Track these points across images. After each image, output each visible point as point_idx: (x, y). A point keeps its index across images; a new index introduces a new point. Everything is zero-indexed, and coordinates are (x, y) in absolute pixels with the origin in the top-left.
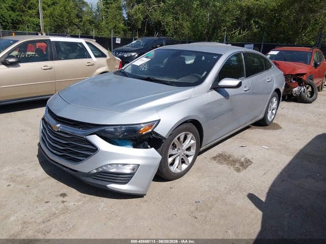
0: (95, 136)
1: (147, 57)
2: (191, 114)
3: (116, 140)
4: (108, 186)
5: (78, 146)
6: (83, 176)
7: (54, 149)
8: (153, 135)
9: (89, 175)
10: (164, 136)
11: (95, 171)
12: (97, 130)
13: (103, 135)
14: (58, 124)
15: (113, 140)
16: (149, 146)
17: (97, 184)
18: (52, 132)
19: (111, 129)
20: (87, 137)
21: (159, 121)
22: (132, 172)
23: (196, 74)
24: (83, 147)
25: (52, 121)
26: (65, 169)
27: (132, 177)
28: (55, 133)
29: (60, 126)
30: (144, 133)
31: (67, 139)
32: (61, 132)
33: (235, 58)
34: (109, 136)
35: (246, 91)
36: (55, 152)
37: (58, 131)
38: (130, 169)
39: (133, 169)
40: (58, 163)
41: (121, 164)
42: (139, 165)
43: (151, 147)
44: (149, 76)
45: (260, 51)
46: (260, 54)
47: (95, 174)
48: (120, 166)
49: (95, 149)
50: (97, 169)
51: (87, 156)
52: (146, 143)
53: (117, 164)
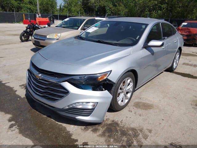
0: (67, 82)
1: (96, 27)
2: (131, 66)
3: (81, 85)
4: (76, 117)
5: (54, 89)
6: (59, 111)
7: (37, 91)
8: (107, 81)
9: (63, 110)
10: (115, 82)
11: (67, 107)
12: (68, 78)
13: (72, 82)
14: (40, 74)
15: (79, 85)
16: (103, 89)
17: (68, 116)
18: (36, 79)
19: (78, 78)
20: (61, 83)
21: (111, 71)
22: (93, 107)
23: (131, 38)
24: (58, 90)
25: (35, 72)
26: (45, 105)
27: (92, 111)
28: (38, 81)
29: (42, 76)
30: (101, 80)
31: (47, 85)
32: (42, 79)
33: (155, 27)
34: (76, 82)
35: (164, 49)
36: (38, 93)
37: (40, 79)
38: (92, 106)
39: (94, 106)
40: (40, 101)
41: (85, 102)
42: (98, 103)
43: (105, 90)
44: (99, 40)
45: (168, 22)
46: (169, 23)
47: (67, 110)
48: (84, 103)
49: (67, 92)
50: (68, 106)
51: (61, 97)
52: (102, 87)
53: (82, 102)
